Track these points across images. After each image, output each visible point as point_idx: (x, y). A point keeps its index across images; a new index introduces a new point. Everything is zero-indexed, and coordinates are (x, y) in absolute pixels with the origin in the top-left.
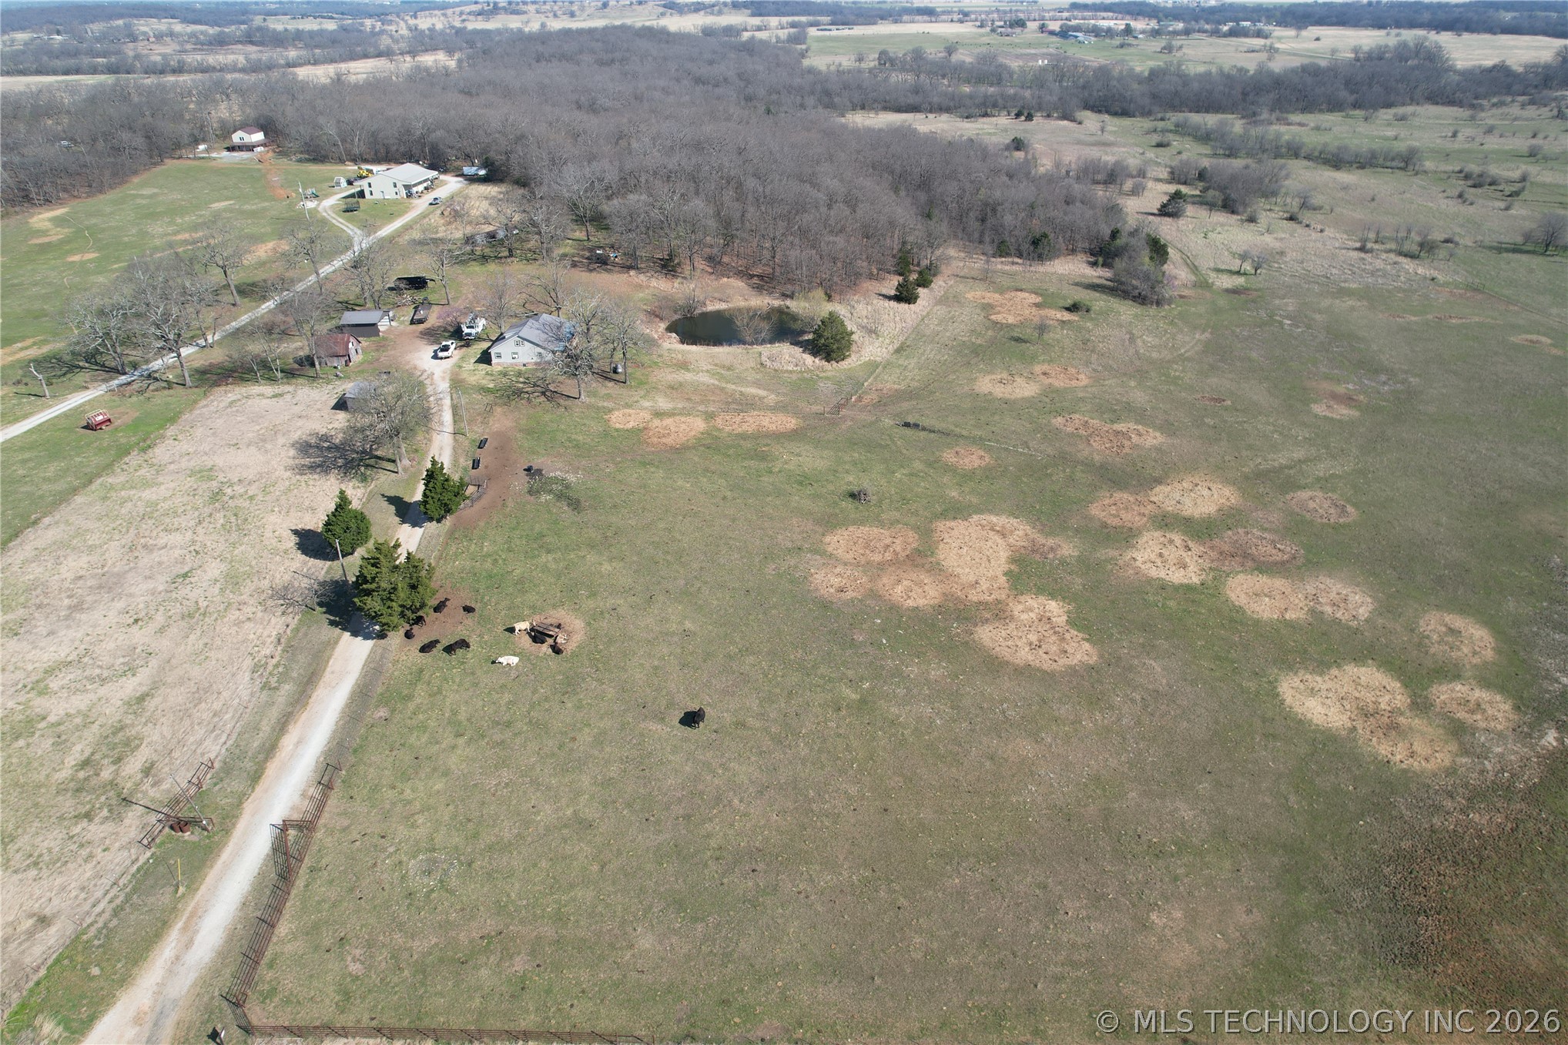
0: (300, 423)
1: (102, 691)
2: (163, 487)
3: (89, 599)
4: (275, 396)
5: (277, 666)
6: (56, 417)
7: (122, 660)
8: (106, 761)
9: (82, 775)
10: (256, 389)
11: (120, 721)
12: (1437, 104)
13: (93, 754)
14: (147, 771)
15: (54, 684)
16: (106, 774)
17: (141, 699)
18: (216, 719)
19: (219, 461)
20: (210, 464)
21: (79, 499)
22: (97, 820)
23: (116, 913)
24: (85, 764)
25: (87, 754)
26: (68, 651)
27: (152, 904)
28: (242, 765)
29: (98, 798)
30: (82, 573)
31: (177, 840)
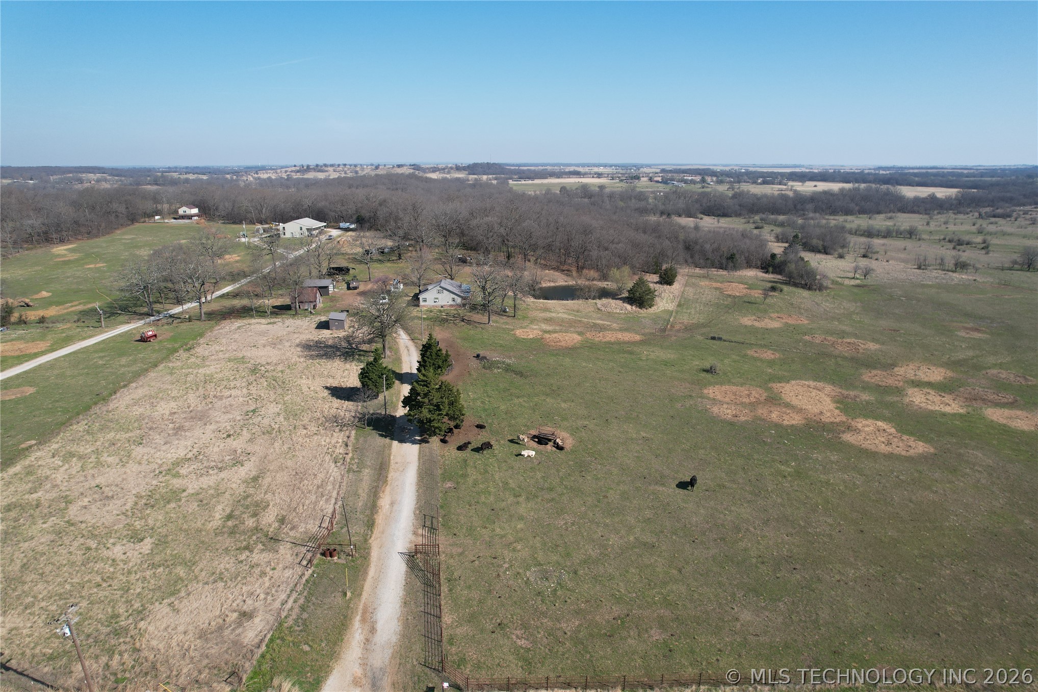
0: (296, 336)
1: (223, 475)
2: (212, 367)
3: (187, 424)
4: (268, 324)
5: (352, 459)
6: (114, 336)
7: (229, 457)
8: (245, 516)
9: (230, 523)
10: (253, 321)
11: (245, 492)
12: (905, 213)
13: (232, 511)
14: (282, 521)
15: (183, 471)
16: (250, 523)
17: (255, 479)
18: (321, 490)
19: (248, 354)
20: (241, 356)
21: (152, 374)
22: (256, 551)
23: (303, 609)
24: (230, 517)
25: (228, 511)
26: (185, 453)
27: (330, 603)
28: (357, 516)
29: (250, 537)
30: (174, 411)
31: (329, 562)
